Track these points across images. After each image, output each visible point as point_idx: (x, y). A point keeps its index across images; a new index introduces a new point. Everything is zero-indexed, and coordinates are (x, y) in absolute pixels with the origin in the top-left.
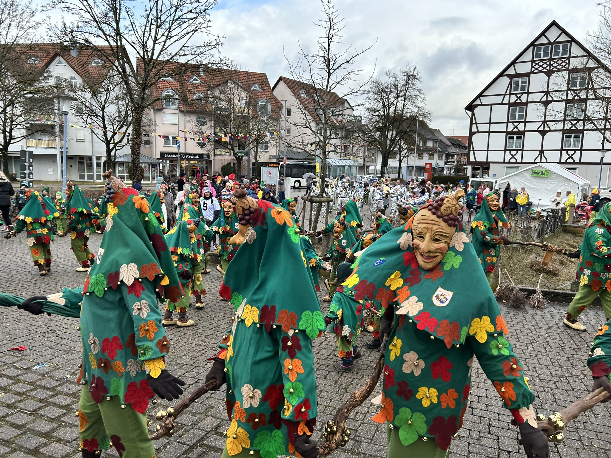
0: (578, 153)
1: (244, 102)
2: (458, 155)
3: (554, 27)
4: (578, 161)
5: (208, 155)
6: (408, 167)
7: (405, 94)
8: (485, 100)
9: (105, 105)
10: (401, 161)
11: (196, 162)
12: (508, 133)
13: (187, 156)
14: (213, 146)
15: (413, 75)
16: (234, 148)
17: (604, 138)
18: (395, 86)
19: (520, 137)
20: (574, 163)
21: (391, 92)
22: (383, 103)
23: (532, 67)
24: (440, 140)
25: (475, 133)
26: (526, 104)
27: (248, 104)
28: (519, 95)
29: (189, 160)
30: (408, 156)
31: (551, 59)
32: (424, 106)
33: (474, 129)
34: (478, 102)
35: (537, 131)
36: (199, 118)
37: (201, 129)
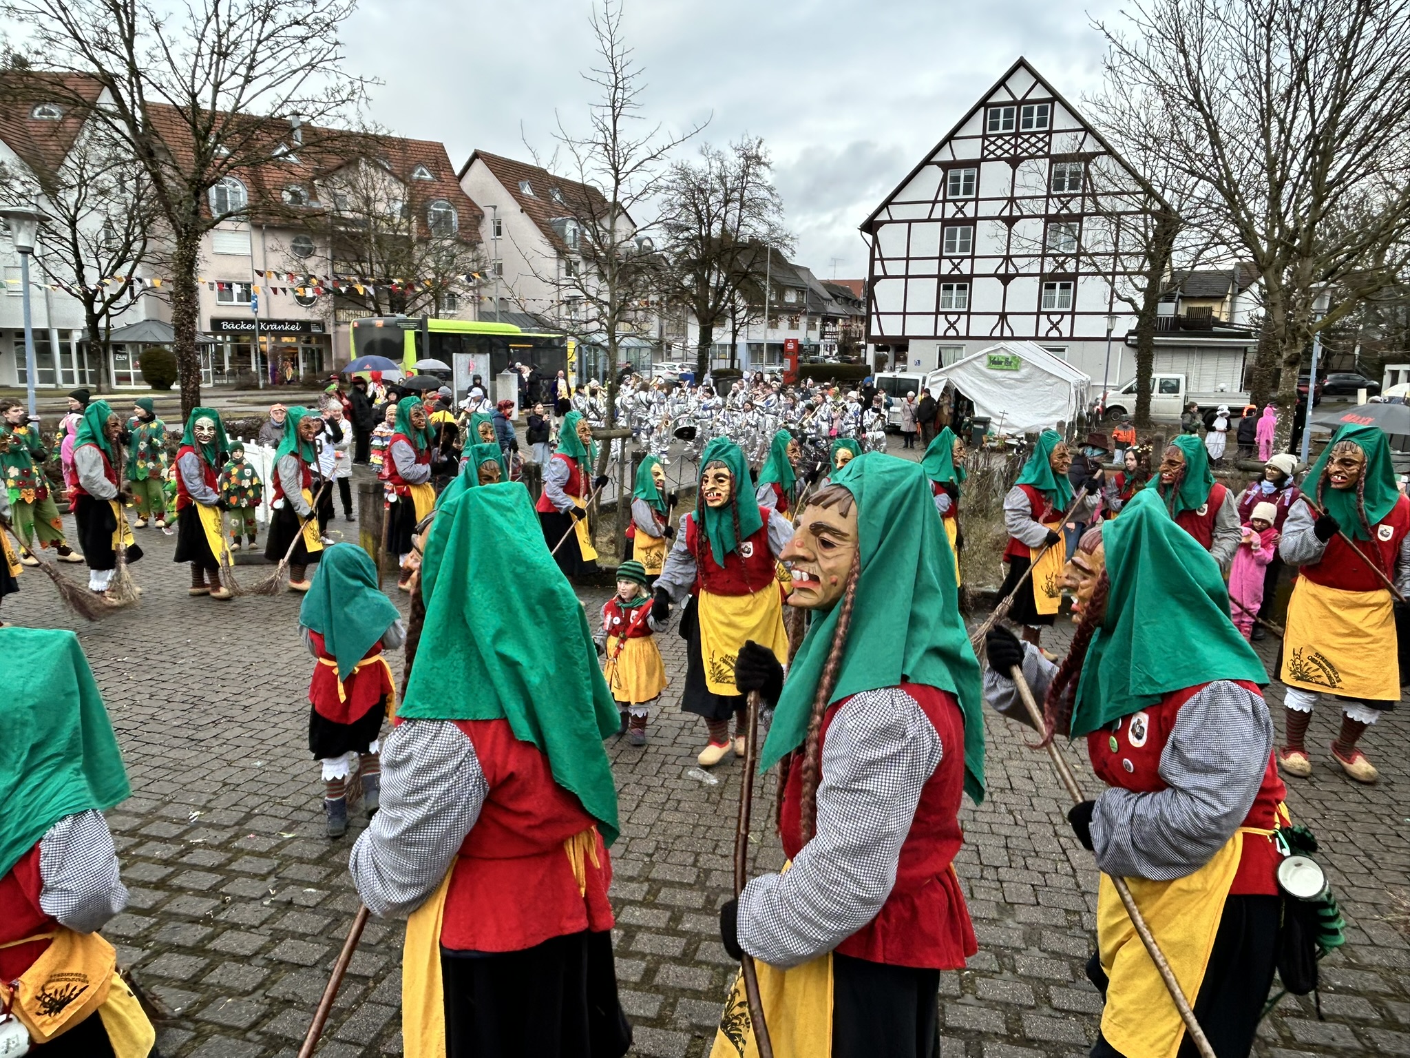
0: (1068, 318)
1: (399, 205)
2: (845, 319)
3: (1022, 71)
4: (1068, 335)
5: (321, 324)
6: (749, 345)
7: (742, 196)
8: (897, 212)
9: (76, 213)
10: (735, 333)
11: (294, 339)
12: (941, 278)
13: (274, 327)
14: (331, 304)
15: (757, 157)
16: (382, 307)
17: (1113, 291)
18: (722, 179)
19: (964, 288)
20: (1061, 339)
21: (713, 191)
22: (698, 213)
23: (984, 148)
24: (811, 290)
25: (879, 278)
26: (973, 222)
27: (407, 211)
28: (960, 204)
29: (278, 335)
30: (748, 323)
31: (1017, 135)
32: (780, 221)
33: (878, 271)
34: (884, 216)
35: (995, 275)
36: (296, 241)
37: (303, 266)
